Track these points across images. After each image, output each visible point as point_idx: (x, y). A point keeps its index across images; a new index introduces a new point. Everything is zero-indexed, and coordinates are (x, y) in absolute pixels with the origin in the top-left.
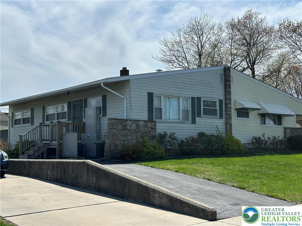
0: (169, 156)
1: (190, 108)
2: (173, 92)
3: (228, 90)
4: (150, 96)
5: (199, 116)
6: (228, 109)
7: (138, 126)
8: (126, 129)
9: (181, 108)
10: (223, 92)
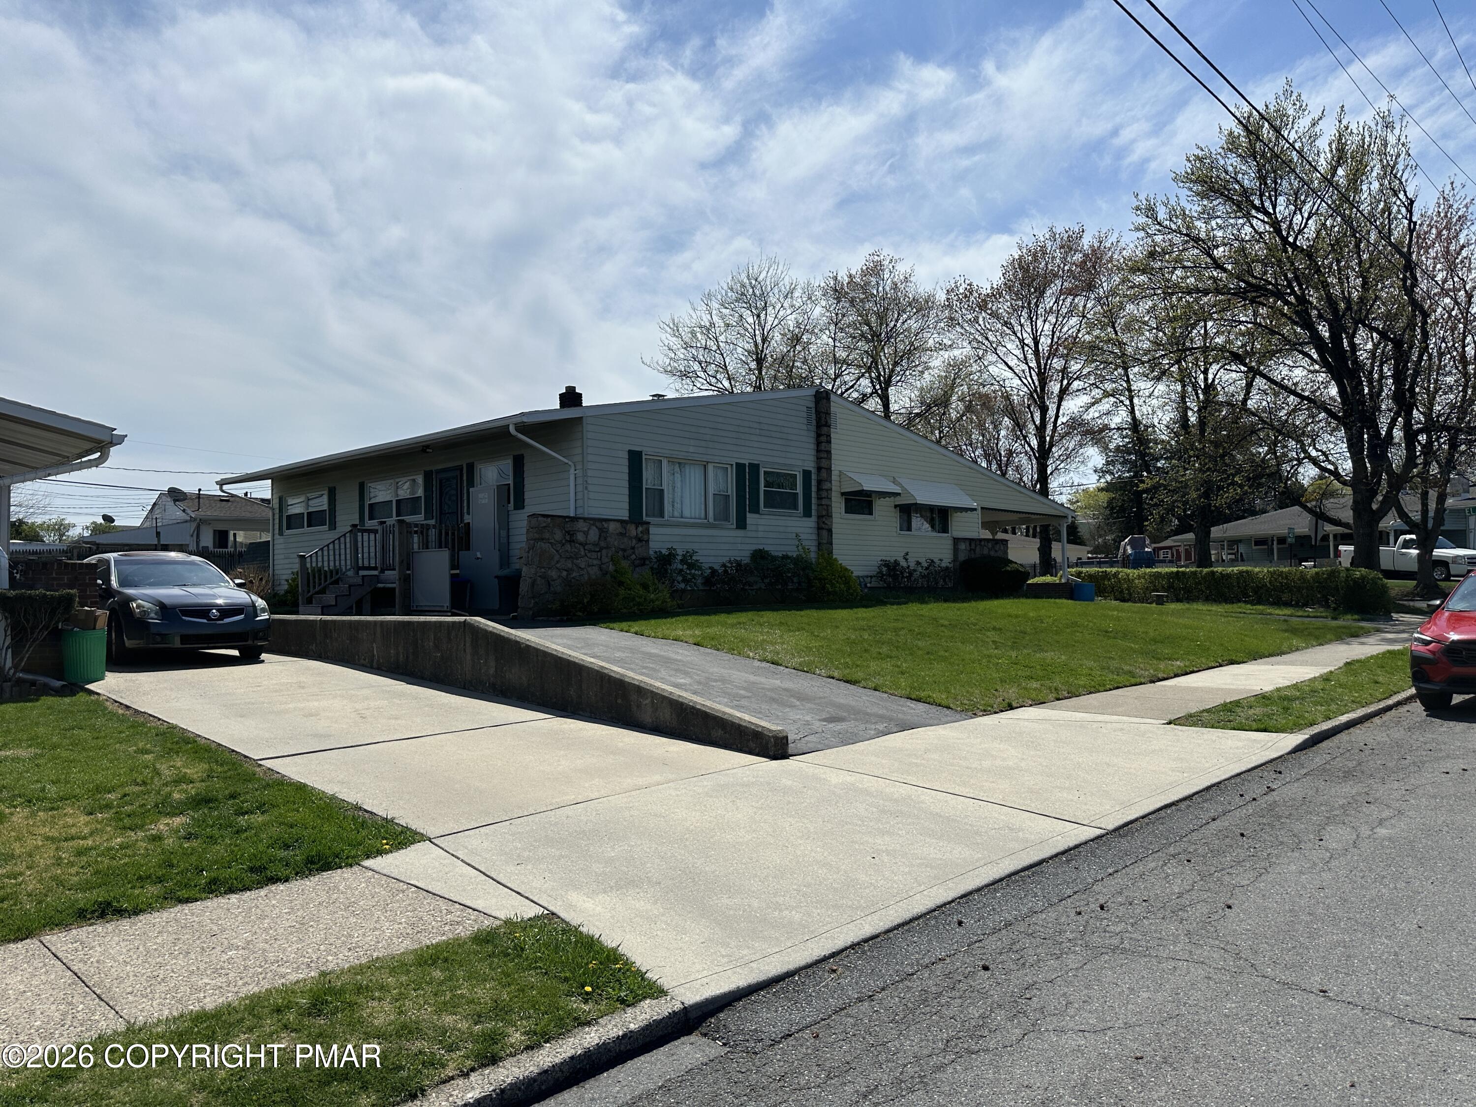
0: (679, 607)
1: (732, 491)
2: (691, 449)
3: (823, 447)
4: (635, 459)
5: (755, 510)
6: (824, 494)
7: (603, 532)
8: (573, 541)
9: (711, 491)
10: (813, 452)
